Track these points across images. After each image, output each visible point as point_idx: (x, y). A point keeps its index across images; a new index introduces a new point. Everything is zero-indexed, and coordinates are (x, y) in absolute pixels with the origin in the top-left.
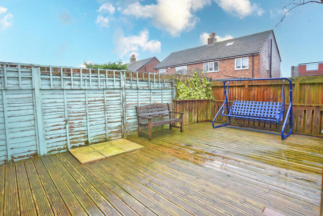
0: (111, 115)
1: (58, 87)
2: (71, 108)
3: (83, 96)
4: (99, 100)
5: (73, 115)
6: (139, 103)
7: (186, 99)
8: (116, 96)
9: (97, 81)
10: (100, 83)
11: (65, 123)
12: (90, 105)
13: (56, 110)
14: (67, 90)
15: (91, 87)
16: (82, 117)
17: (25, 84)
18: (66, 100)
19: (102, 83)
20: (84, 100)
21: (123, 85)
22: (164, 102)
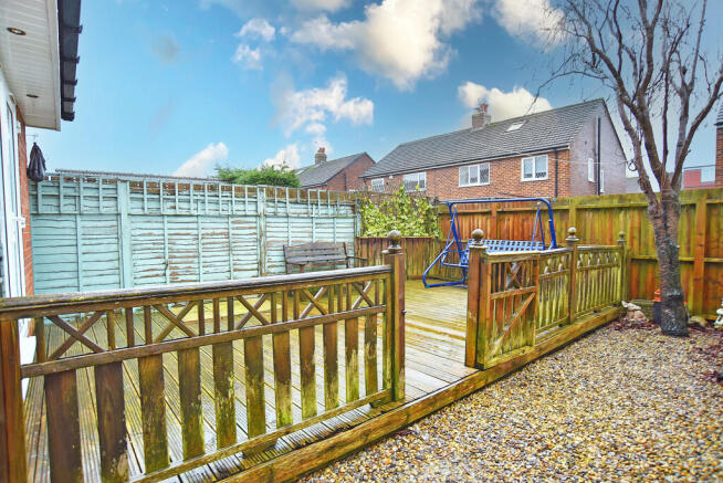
0: (239, 257)
1: (154, 212)
2: (174, 244)
3: (194, 226)
4: (221, 234)
5: (177, 255)
6: (291, 240)
7: (382, 236)
8: (250, 228)
9: (217, 203)
10: (221, 207)
11: (163, 267)
12: (205, 241)
13: (152, 246)
14: (168, 216)
15: (207, 212)
16: (190, 260)
17: (106, 206)
18: (167, 232)
19: (225, 207)
20: (195, 232)
21: (260, 210)
22: (337, 240)
